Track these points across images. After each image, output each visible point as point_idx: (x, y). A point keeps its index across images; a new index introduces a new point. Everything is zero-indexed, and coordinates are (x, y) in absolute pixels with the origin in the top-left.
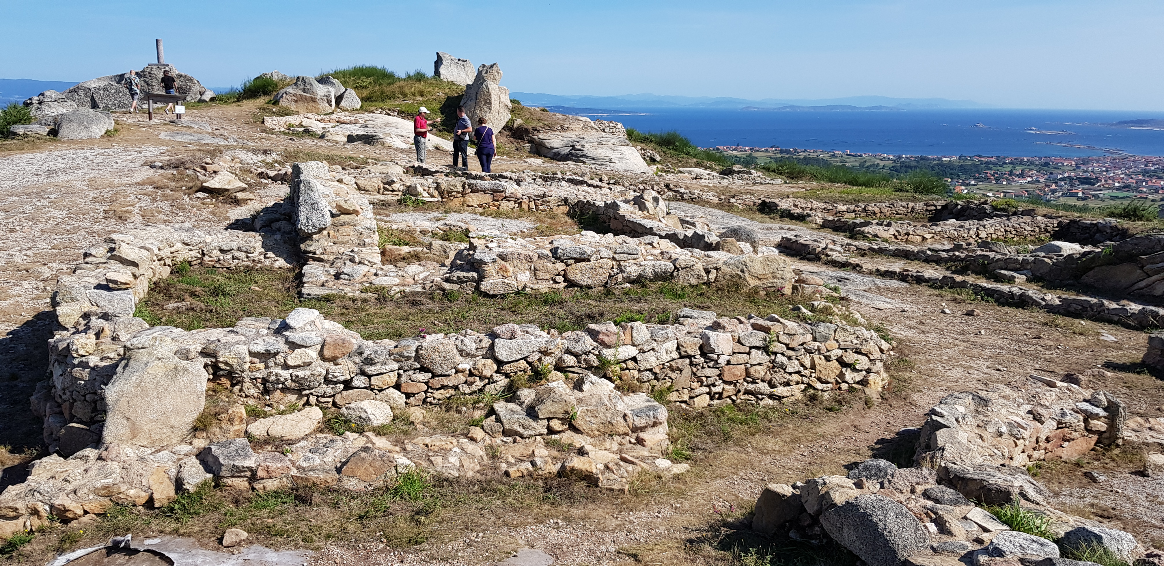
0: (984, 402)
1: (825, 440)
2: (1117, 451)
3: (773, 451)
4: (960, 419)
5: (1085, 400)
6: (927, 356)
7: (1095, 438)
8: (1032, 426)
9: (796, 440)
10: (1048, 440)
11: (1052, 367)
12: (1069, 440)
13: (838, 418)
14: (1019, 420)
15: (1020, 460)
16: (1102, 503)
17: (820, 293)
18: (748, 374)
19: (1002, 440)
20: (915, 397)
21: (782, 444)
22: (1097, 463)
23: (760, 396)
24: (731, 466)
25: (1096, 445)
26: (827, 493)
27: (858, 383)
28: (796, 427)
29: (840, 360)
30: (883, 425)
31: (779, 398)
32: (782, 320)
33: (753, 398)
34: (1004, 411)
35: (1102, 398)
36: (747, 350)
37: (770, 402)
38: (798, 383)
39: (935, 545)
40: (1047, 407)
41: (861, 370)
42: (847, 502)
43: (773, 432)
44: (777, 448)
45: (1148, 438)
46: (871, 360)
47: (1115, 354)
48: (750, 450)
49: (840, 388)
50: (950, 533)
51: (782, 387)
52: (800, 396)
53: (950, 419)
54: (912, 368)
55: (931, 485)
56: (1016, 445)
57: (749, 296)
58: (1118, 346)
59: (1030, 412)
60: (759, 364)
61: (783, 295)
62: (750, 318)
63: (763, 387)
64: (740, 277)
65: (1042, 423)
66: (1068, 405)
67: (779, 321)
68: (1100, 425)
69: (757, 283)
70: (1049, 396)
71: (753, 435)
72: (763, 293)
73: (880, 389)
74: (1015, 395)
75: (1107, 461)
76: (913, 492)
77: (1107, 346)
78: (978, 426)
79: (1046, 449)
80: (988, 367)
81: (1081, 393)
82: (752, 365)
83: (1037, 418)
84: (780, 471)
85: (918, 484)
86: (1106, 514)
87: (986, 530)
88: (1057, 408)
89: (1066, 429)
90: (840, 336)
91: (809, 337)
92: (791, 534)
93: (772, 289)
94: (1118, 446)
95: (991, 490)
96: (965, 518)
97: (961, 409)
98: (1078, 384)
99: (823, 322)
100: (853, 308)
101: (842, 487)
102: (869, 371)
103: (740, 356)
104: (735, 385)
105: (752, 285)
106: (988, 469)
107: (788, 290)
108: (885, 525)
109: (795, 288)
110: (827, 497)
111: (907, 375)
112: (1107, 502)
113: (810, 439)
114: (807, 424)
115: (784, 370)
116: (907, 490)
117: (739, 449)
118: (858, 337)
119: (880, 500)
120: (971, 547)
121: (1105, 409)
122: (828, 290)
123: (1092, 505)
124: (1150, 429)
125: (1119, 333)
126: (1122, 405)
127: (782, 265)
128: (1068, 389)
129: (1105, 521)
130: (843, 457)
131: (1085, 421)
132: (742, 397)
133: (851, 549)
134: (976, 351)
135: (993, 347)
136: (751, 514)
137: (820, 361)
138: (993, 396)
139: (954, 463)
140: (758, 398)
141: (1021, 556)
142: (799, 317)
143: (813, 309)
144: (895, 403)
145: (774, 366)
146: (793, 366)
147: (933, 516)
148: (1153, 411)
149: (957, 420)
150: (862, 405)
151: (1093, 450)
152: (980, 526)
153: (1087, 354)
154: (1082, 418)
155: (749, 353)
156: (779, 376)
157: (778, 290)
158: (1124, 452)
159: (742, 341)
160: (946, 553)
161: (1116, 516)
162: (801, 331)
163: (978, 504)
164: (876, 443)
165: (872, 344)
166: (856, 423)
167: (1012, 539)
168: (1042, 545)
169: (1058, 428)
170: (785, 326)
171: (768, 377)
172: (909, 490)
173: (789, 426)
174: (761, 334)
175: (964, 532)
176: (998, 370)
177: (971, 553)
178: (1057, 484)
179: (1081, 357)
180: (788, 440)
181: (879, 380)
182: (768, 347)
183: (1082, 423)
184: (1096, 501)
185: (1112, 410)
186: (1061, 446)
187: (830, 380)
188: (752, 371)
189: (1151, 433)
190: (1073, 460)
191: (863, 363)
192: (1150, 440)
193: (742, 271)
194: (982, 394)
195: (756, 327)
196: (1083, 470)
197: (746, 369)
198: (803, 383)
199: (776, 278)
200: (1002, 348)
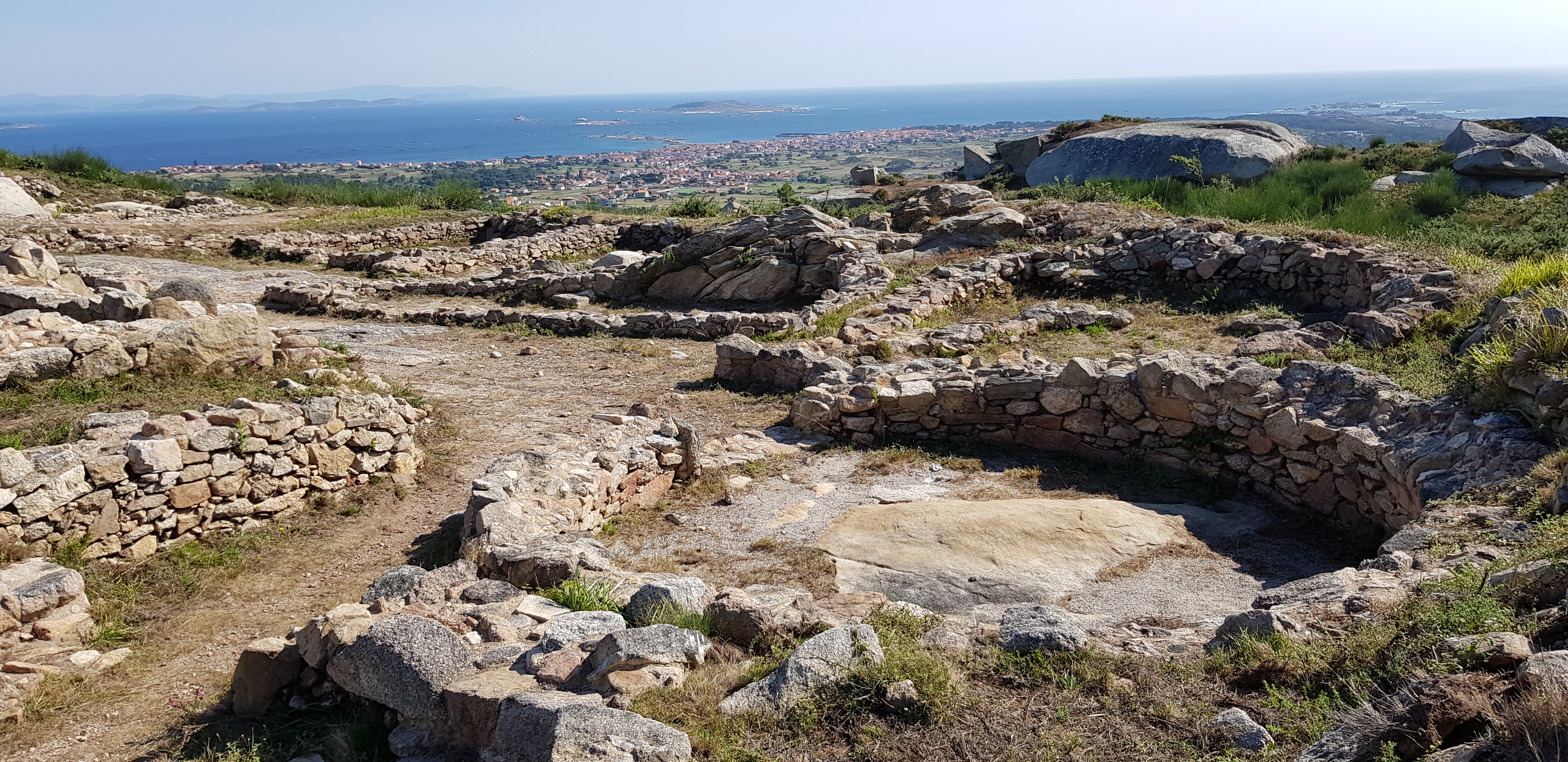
0: (539, 459)
1: (342, 558)
2: (697, 483)
3: (266, 593)
4: (512, 488)
5: (655, 432)
6: (476, 416)
7: (672, 473)
8: (599, 476)
9: (300, 568)
10: (620, 488)
11: (622, 400)
12: (644, 484)
13: (358, 522)
14: (583, 472)
15: (591, 519)
16: (685, 548)
17: (316, 356)
18: (214, 492)
19: (566, 501)
20: (462, 471)
21: (279, 578)
22: (677, 502)
23: (239, 519)
24: (200, 632)
25: (674, 481)
26: (332, 632)
27: (382, 469)
28: (298, 551)
29: (351, 445)
30: (421, 518)
31: (270, 515)
32: (254, 404)
33: (228, 524)
34: (564, 466)
35: (672, 425)
36: (207, 456)
37: (257, 523)
38: (294, 488)
39: (479, 659)
40: (614, 450)
41: (384, 452)
42: (359, 637)
43: (263, 565)
44: (272, 587)
45: (727, 460)
46: (394, 436)
47: (687, 372)
48: (231, 599)
49: (357, 482)
50: (497, 638)
51: (271, 499)
52: (301, 505)
53: (497, 490)
54: (456, 435)
55: (472, 582)
56: (583, 504)
57: (207, 377)
58: (690, 363)
59: (595, 460)
60: (230, 473)
61: (261, 368)
62: (206, 409)
63: (243, 505)
64: (189, 352)
65: (610, 469)
66: (637, 442)
67: (250, 407)
68: (674, 458)
69: (217, 357)
70: (615, 436)
71: (233, 577)
72: (229, 370)
73: (414, 472)
74: (577, 443)
75: (688, 497)
76: (448, 598)
77: (679, 365)
78: (536, 491)
79: (620, 499)
80: (550, 415)
81: (650, 425)
82: (218, 478)
83: (604, 465)
84: (278, 618)
85: (453, 585)
86: (691, 559)
87: (540, 621)
88: (625, 448)
89: (639, 471)
90: (345, 411)
91: (299, 421)
92: (293, 703)
93: (243, 363)
94: (697, 477)
95: (544, 568)
96: (516, 613)
97: (513, 474)
98: (646, 415)
99: (320, 396)
100: (367, 371)
101: (352, 618)
102: (394, 451)
103: (196, 467)
104: (196, 511)
105: (210, 362)
106: (544, 542)
107: (267, 360)
108: (412, 653)
109: (276, 356)
110: (331, 638)
111: (448, 445)
112: (690, 545)
113: (320, 561)
114: (314, 542)
115: (270, 474)
116: (439, 598)
117: (211, 603)
118: (371, 408)
119: (403, 621)
120: (525, 647)
121: (677, 438)
122: (330, 352)
123: (676, 553)
124: (728, 450)
125: (690, 348)
126: (694, 429)
127: (251, 325)
128: (635, 423)
129: (691, 567)
130: (368, 575)
131: (658, 456)
132: (211, 526)
133: (374, 698)
134: (535, 398)
135: (555, 388)
136: (232, 692)
137: (321, 451)
138: (551, 449)
139: (504, 546)
140: (236, 522)
141: (581, 642)
142: (287, 395)
143: (307, 380)
144: (435, 485)
145: (253, 471)
146: (284, 465)
147: (476, 622)
148: (730, 429)
149: (507, 490)
150: (391, 497)
151: (672, 488)
152: (533, 617)
153: (659, 378)
154: (654, 454)
155: (210, 461)
156: (264, 484)
157: (253, 362)
158: (704, 483)
159: (196, 446)
160: (494, 665)
161: (701, 558)
162: (287, 414)
163: (532, 590)
164: (413, 544)
165: (392, 413)
166: (385, 523)
167: (569, 623)
168: (604, 620)
169: (630, 472)
170: (260, 412)
171: (247, 488)
172: (443, 596)
173: (288, 550)
174: (225, 430)
175: (514, 632)
176: (562, 416)
177: (524, 656)
178: (636, 538)
179: (653, 382)
180: (287, 571)
181: (410, 460)
182: (238, 446)
183: (655, 460)
184: (680, 546)
185: (684, 436)
186: (637, 492)
187: (341, 474)
188: (220, 485)
189: (729, 454)
190: (652, 504)
191: (383, 441)
192: (729, 463)
193: (190, 343)
194: (538, 450)
195: (215, 421)
196: (664, 514)
197: (210, 485)
198: (301, 486)
199: (246, 345)
200: (565, 389)
